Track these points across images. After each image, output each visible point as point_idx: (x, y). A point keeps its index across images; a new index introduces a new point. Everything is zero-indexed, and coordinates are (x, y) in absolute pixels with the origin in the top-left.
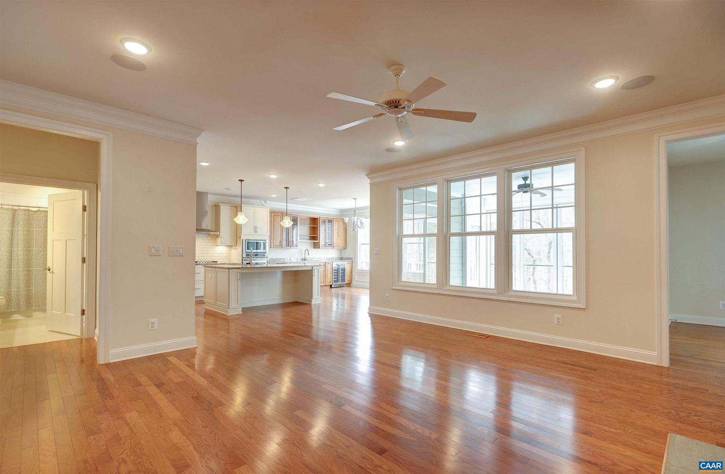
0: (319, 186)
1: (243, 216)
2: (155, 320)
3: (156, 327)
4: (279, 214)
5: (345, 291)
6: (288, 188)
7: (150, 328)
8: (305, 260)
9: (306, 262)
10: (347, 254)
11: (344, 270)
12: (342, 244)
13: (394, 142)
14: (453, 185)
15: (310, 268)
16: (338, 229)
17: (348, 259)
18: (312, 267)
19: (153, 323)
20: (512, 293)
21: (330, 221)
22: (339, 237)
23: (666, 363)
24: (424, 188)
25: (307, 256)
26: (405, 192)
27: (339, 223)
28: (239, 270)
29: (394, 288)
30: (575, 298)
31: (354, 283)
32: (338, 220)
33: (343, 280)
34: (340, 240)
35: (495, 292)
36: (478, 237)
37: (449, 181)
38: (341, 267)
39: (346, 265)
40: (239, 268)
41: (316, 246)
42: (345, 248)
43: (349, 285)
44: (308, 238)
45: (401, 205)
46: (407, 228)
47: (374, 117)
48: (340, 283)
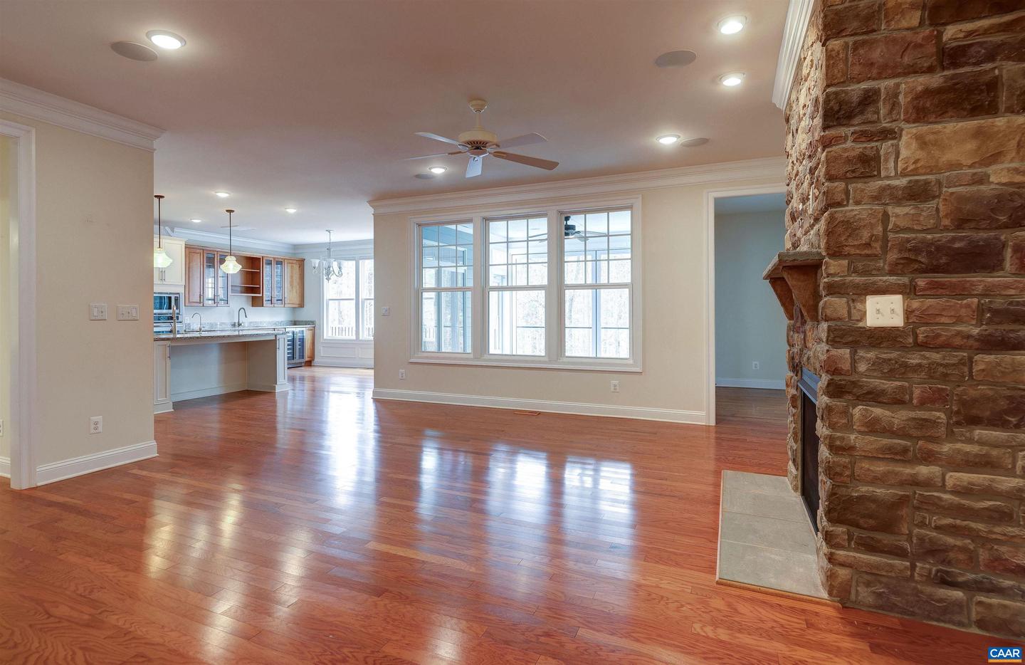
0: (287, 212)
1: (164, 255)
2: (99, 418)
3: (100, 429)
4: (198, 251)
5: (305, 372)
6: (233, 211)
7: (93, 431)
8: (239, 325)
9: (241, 328)
10: (304, 314)
11: (302, 340)
12: (297, 300)
13: (432, 168)
14: (493, 225)
15: (273, 338)
16: (292, 277)
17: (306, 323)
18: (276, 336)
19: (96, 423)
20: (565, 360)
21: (279, 263)
22: (292, 288)
23: (713, 423)
24: (453, 227)
25: (243, 319)
26: (426, 230)
27: (292, 267)
28: (168, 343)
29: (412, 360)
30: (631, 362)
31: (317, 360)
32: (291, 261)
33: (302, 356)
34: (295, 294)
35: (546, 359)
36: (501, 292)
37: (487, 220)
38: (298, 336)
39: (304, 331)
40: (168, 339)
41: (257, 302)
42: (302, 305)
43: (309, 364)
44: (239, 289)
45: (421, 246)
46: (429, 278)
47: (449, 154)
48: (297, 360)
